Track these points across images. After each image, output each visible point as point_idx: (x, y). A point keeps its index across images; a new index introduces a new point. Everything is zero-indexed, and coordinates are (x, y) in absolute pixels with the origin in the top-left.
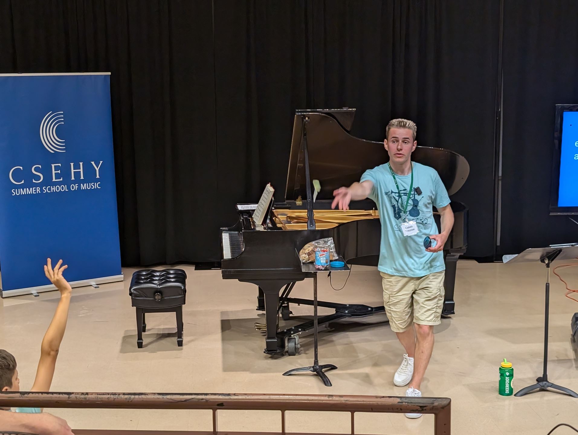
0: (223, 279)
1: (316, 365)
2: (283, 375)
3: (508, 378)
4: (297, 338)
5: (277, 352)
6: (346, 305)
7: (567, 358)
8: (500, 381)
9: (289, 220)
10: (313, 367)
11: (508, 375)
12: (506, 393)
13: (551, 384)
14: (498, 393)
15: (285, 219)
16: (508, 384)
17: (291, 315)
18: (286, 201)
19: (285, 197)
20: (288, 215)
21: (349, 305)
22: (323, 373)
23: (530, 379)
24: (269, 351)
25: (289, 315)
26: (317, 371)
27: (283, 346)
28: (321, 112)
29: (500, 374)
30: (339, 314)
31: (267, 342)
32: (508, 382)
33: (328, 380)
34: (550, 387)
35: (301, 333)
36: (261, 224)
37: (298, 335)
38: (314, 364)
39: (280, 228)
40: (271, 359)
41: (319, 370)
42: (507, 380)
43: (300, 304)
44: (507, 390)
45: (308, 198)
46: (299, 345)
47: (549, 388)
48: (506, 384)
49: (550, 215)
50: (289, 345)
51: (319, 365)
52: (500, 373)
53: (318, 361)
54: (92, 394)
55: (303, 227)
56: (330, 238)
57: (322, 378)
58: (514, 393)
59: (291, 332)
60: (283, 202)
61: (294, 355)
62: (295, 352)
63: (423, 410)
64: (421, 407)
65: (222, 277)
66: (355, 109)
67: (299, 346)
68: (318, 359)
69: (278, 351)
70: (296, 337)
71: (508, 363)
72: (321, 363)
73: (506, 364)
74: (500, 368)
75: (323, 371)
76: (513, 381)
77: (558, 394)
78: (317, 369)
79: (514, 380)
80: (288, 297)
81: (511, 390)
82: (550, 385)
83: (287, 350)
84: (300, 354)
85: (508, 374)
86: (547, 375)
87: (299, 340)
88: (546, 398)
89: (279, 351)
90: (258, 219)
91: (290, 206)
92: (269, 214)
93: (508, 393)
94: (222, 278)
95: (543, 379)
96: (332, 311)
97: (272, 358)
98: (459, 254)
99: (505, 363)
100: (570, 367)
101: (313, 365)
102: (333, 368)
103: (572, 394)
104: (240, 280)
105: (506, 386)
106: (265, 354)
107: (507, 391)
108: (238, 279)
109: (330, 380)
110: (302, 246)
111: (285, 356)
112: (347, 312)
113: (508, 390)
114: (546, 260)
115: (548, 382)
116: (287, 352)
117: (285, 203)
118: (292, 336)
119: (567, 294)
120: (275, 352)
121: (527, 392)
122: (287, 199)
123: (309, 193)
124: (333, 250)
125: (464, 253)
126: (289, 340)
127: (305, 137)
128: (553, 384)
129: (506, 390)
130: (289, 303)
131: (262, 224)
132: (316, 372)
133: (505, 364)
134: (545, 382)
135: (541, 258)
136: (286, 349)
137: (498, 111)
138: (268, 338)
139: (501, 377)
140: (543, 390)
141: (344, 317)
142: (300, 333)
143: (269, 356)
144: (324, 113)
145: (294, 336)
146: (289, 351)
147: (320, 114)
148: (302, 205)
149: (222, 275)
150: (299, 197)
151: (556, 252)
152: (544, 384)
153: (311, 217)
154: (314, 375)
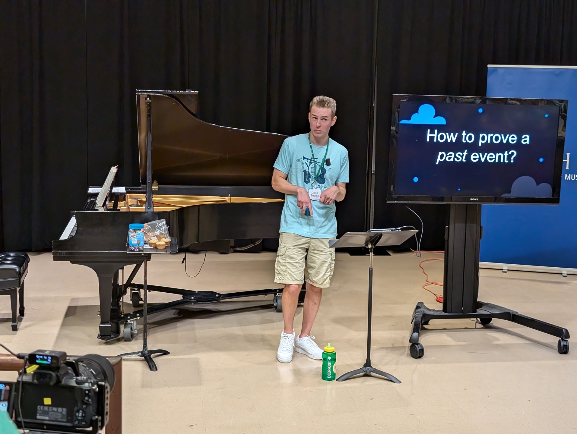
0: (54, 260)
1: (145, 350)
3: (331, 362)
4: (134, 324)
5: (111, 337)
6: (195, 291)
7: (403, 346)
9: (140, 204)
10: (142, 352)
11: (329, 359)
12: (328, 377)
14: (321, 378)
15: (136, 203)
16: (330, 368)
17: (141, 302)
18: (141, 186)
19: (140, 182)
20: (139, 199)
21: (198, 291)
22: (151, 359)
23: (358, 364)
24: (102, 336)
25: (139, 302)
26: (145, 356)
27: (118, 332)
28: (162, 93)
30: (185, 300)
31: (100, 327)
32: (330, 367)
33: (154, 365)
34: (372, 372)
35: (139, 318)
36: (101, 206)
37: (136, 320)
38: (144, 348)
39: (120, 210)
40: (104, 344)
41: (147, 355)
42: (329, 364)
43: (151, 291)
45: (148, 179)
47: (372, 374)
48: (328, 369)
49: (387, 203)
50: (124, 331)
51: (148, 350)
53: (147, 346)
56: (162, 220)
57: (148, 362)
58: (336, 378)
59: (127, 317)
60: (138, 186)
61: (131, 341)
62: (130, 337)
65: (53, 258)
66: (198, 92)
67: (136, 332)
68: (147, 343)
70: (133, 322)
71: (331, 347)
72: (150, 348)
73: (330, 348)
75: (152, 357)
76: (335, 366)
77: (379, 379)
78: (146, 354)
79: (336, 364)
80: (131, 283)
81: (333, 375)
82: (373, 370)
83: (123, 335)
84: (137, 340)
85: (330, 358)
87: (136, 325)
88: (367, 383)
89: (113, 336)
92: (114, 198)
93: (330, 377)
94: (53, 259)
95: (368, 363)
96: (177, 297)
97: (107, 343)
99: (328, 347)
100: (401, 354)
101: (142, 350)
102: (166, 353)
103: (393, 379)
104: (72, 262)
105: (328, 371)
106: (98, 339)
107: (329, 376)
108: (69, 262)
109: (157, 366)
111: (121, 342)
112: (193, 298)
113: (330, 375)
114: (369, 245)
115: (371, 367)
116: (123, 338)
118: (129, 321)
119: (424, 286)
120: (109, 337)
121: (349, 377)
122: (142, 183)
123: (149, 175)
124: (164, 232)
126: (126, 325)
127: (149, 118)
128: (376, 369)
129: (328, 375)
131: (103, 206)
133: (328, 349)
134: (368, 367)
135: (365, 243)
136: (122, 335)
138: (102, 323)
139: (323, 362)
140: (366, 375)
141: (189, 303)
142: (138, 319)
143: (104, 341)
144: (166, 94)
145: (130, 321)
146: (125, 336)
147: (161, 95)
148: (158, 190)
149: (53, 256)
150: (154, 181)
151: (378, 236)
152: (367, 369)
153: (149, 200)
154: (142, 360)
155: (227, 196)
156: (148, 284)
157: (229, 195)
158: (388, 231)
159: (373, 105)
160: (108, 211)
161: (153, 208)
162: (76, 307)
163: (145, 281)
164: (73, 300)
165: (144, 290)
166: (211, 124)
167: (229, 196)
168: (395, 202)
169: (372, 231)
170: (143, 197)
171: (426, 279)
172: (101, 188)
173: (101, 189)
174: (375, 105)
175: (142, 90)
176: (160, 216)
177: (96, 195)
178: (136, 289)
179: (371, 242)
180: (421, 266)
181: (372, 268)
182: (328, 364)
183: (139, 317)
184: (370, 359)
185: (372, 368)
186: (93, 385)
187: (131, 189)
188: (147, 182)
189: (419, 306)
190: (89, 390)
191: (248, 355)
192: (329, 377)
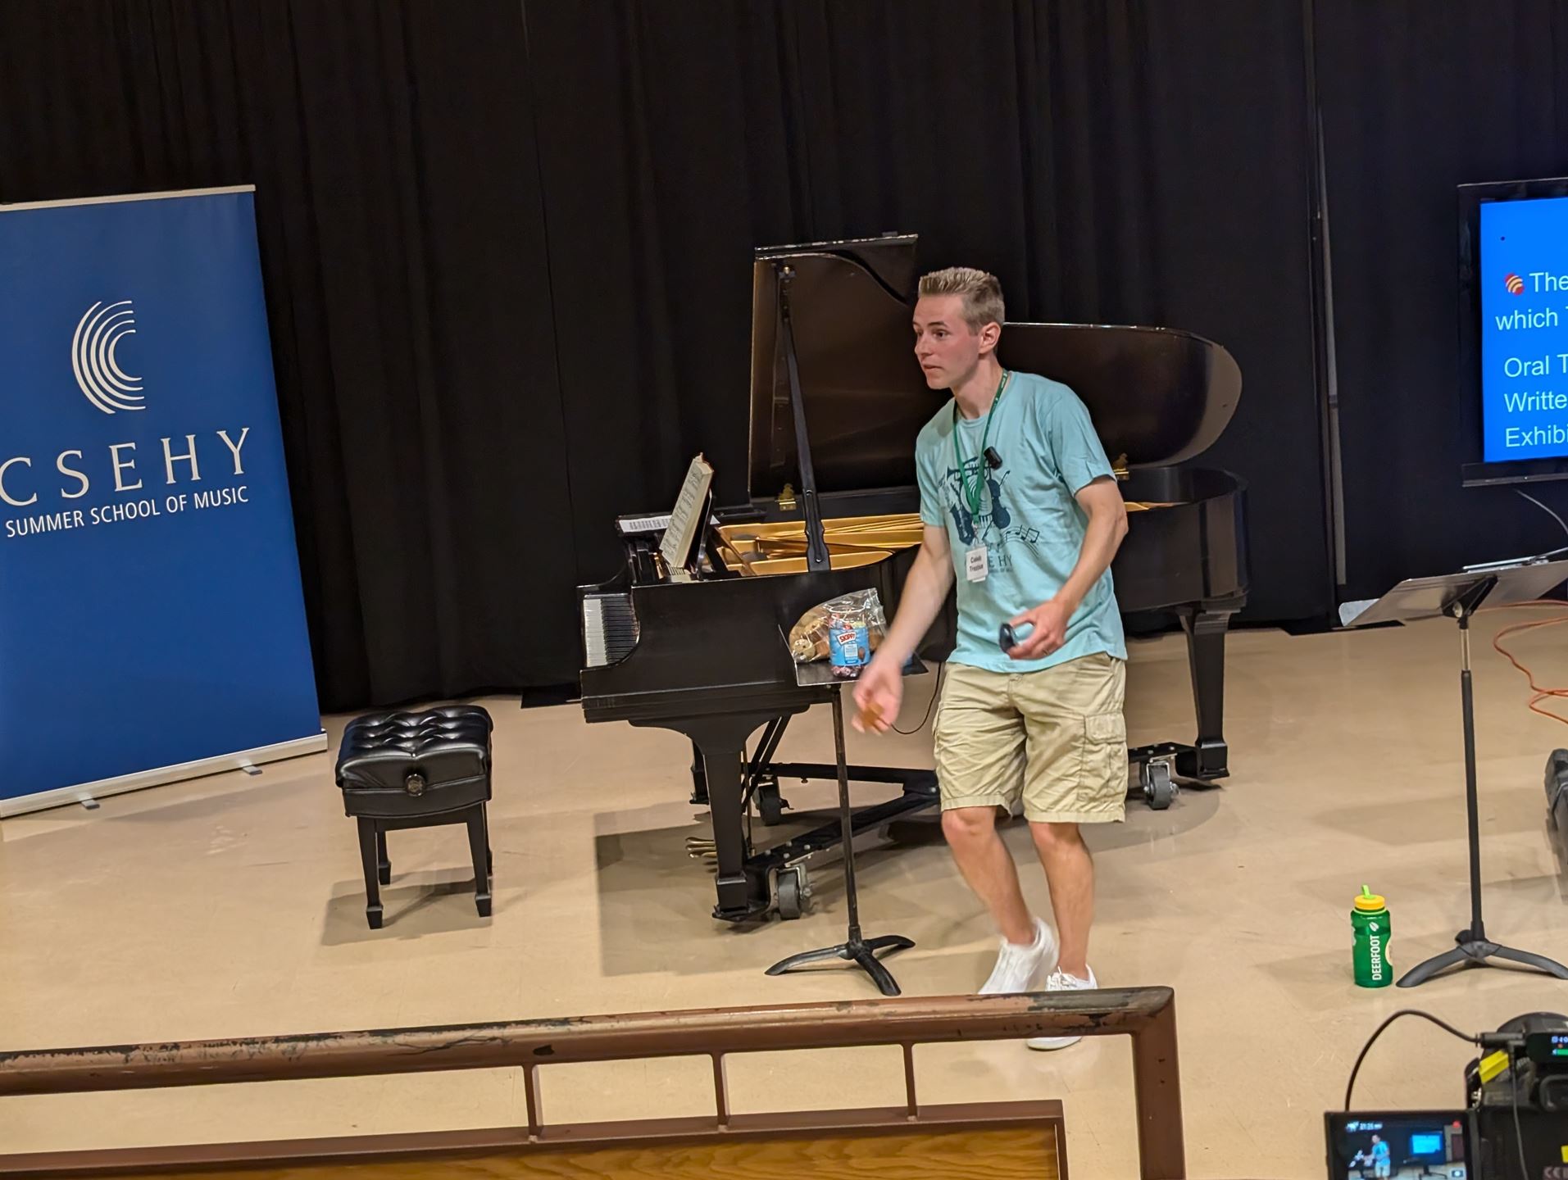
0: (588, 721)
1: (854, 940)
2: (767, 973)
3: (1378, 937)
4: (801, 870)
5: (750, 912)
7: (1538, 875)
8: (1355, 948)
9: (762, 551)
10: (847, 946)
11: (1375, 930)
12: (1374, 979)
13: (1496, 947)
14: (1354, 981)
15: (751, 549)
16: (1378, 954)
17: (784, 811)
18: (751, 501)
19: (749, 490)
20: (758, 538)
22: (876, 962)
23: (1440, 937)
24: (726, 911)
25: (780, 811)
26: (859, 955)
27: (763, 895)
28: (824, 249)
29: (1354, 930)
30: (914, 797)
31: (719, 887)
32: (1376, 950)
33: (889, 979)
34: (1493, 954)
35: (812, 856)
36: (682, 565)
37: (802, 861)
38: (850, 937)
39: (736, 573)
40: (732, 932)
41: (862, 952)
42: (1374, 943)
43: (807, 779)
44: (1377, 971)
45: (804, 484)
46: (807, 890)
47: (1491, 959)
48: (1372, 956)
49: (1464, 486)
50: (780, 892)
51: (863, 939)
52: (1353, 925)
53: (859, 928)
54: (189, 1045)
55: (796, 566)
56: (869, 591)
57: (872, 974)
58: (1396, 978)
59: (782, 856)
60: (742, 504)
61: (797, 918)
62: (797, 908)
63: (1098, 1025)
64: (1092, 1016)
65: (586, 716)
66: (916, 236)
67: (807, 892)
68: (860, 923)
69: (752, 909)
70: (799, 867)
71: (1373, 896)
72: (870, 932)
73: (1370, 901)
74: (1353, 913)
75: (875, 957)
76: (1390, 947)
77: (1516, 973)
78: (859, 951)
79: (1392, 942)
80: (771, 762)
81: (1388, 972)
82: (1493, 950)
83: (776, 905)
84: (813, 914)
85: (1374, 927)
86: (1482, 923)
87: (806, 876)
88: (1482, 987)
89: (754, 910)
90: (674, 553)
91: (763, 513)
92: (705, 538)
93: (1380, 978)
94: (585, 720)
95: (1474, 934)
96: (892, 792)
97: (737, 929)
98: (1229, 612)
99: (1365, 898)
100: (1547, 898)
101: (847, 941)
102: (904, 944)
103: (1554, 970)
104: (634, 723)
105: (1373, 962)
106: (717, 920)
107: (1377, 975)
108: (627, 721)
109: (897, 981)
110: (795, 618)
111: (772, 923)
113: (1380, 971)
114: (1456, 608)
115: (1487, 941)
116: (777, 910)
117: (750, 506)
118: (787, 865)
119: (1533, 703)
120: (744, 912)
121: (1431, 972)
122: (755, 494)
123: (807, 473)
125: (1242, 609)
126: (781, 877)
127: (786, 320)
128: (1500, 946)
129: (1373, 972)
130: (779, 778)
131: (687, 567)
132: (857, 960)
133: (1365, 902)
134: (1479, 943)
135: (1443, 604)
136: (773, 903)
137: (1314, 218)
138: (722, 876)
139: (1356, 938)
140: (1475, 964)
141: (928, 804)
142: (809, 857)
143: (729, 924)
144: (832, 252)
145: (792, 864)
146: (783, 907)
147: (822, 254)
148: (795, 508)
149: (585, 711)
150: (785, 487)
151: (1485, 582)
152: (1475, 947)
153: (815, 535)
154: (853, 967)
156: (852, 764)
158: (1514, 566)
159: (1319, 217)
160: (705, 581)
161: (829, 562)
164: (600, 818)
165: (841, 781)
168: (1487, 481)
169: (1469, 572)
170: (797, 531)
171: (1529, 683)
172: (671, 514)
174: (1324, 215)
175: (772, 248)
178: (768, 777)
179: (1459, 600)
180: (1498, 646)
181: (1469, 672)
182: (1371, 943)
183: (812, 853)
184: (1483, 920)
185: (1488, 944)
187: (726, 512)
188: (804, 490)
191: (1125, 934)
192: (1378, 977)
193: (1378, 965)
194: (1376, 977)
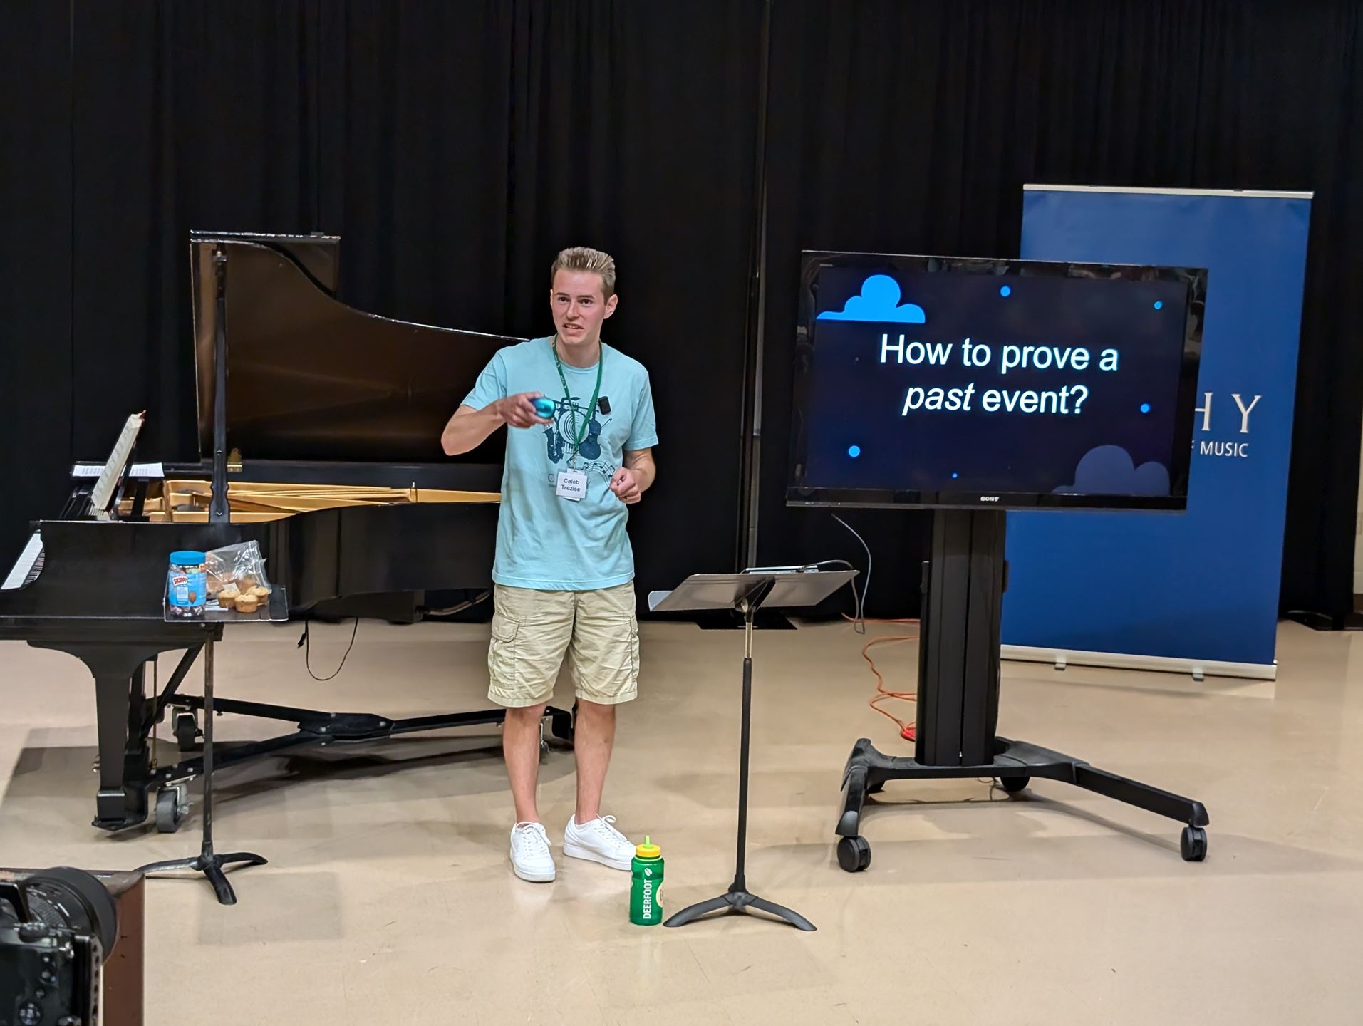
1: (206, 854)
3: (650, 881)
4: (182, 792)
6: (329, 714)
8: (632, 889)
10: (199, 859)
11: (648, 875)
12: (644, 917)
13: (754, 898)
14: (629, 918)
15: (187, 502)
16: (650, 896)
17: (198, 739)
18: (202, 460)
19: (199, 451)
20: (195, 493)
21: (337, 714)
22: (222, 876)
23: (717, 887)
24: (105, 820)
25: (194, 740)
26: (208, 867)
27: (142, 810)
28: (254, 239)
30: (306, 734)
31: (99, 799)
32: (649, 892)
33: (228, 890)
34: (749, 904)
35: (194, 778)
36: (104, 508)
37: (185, 782)
38: (203, 850)
39: (149, 519)
40: (109, 840)
41: (211, 865)
42: (647, 886)
43: (223, 713)
44: (647, 911)
45: (216, 446)
46: (185, 808)
47: (749, 908)
48: (645, 897)
49: (787, 505)
50: (157, 807)
51: (215, 853)
53: (211, 844)
57: (214, 883)
58: (664, 919)
59: (165, 776)
60: (195, 462)
61: (173, 832)
62: (172, 822)
66: (339, 238)
67: (185, 810)
68: (212, 839)
70: (180, 787)
71: (652, 846)
72: (219, 848)
73: (650, 850)
75: (223, 872)
76: (661, 891)
77: (765, 922)
78: (208, 864)
79: (663, 887)
80: (176, 693)
81: (658, 912)
82: (750, 901)
83: (154, 818)
84: (189, 830)
85: (648, 872)
86: (744, 877)
87: (186, 795)
88: (736, 931)
89: (130, 821)
90: (100, 497)
92: (133, 488)
93: (650, 917)
95: (739, 884)
96: (289, 728)
97: (115, 838)
99: (644, 847)
101: (199, 854)
102: (258, 861)
103: (797, 921)
104: (32, 644)
105: (644, 903)
106: (93, 828)
107: (647, 915)
108: (25, 642)
109: (235, 892)
111: (152, 834)
112: (323, 729)
113: (650, 911)
114: (744, 604)
115: (747, 892)
116: (155, 825)
117: (200, 465)
118: (168, 784)
119: (873, 702)
120: (120, 822)
121: (693, 916)
122: (203, 455)
123: (220, 436)
124: (255, 572)
126: (162, 793)
128: (757, 898)
129: (644, 911)
131: (108, 509)
132: (205, 871)
133: (645, 850)
134: (740, 894)
135: (735, 600)
136: (150, 818)
138: (103, 789)
139: (633, 881)
140: (735, 912)
141: (315, 741)
142: (191, 779)
143: (109, 833)
144: (261, 243)
145: (173, 784)
146: (161, 821)
147: (251, 244)
148: (241, 470)
150: (233, 450)
151: (764, 584)
152: (736, 897)
153: (220, 494)
154: (200, 879)
155: (410, 487)
156: (215, 696)
157: (414, 484)
158: (789, 572)
159: (757, 276)
160: (120, 522)
161: (229, 516)
162: (41, 751)
163: (209, 689)
164: (34, 733)
165: (206, 712)
166: (370, 314)
167: (413, 486)
168: (807, 503)
169: (751, 573)
170: (204, 488)
171: (876, 687)
172: (105, 465)
173: (104, 467)
174: (761, 274)
175: (205, 232)
176: (245, 533)
177: (92, 481)
178: (187, 708)
179: (746, 598)
180: (867, 655)
181: (750, 660)
182: (645, 886)
183: (194, 776)
184: (745, 874)
185: (747, 895)
186: (61, 943)
187: (176, 468)
188: (215, 452)
189: (861, 749)
190: (51, 956)
192: (648, 916)
193: (649, 905)
194: (646, 916)
